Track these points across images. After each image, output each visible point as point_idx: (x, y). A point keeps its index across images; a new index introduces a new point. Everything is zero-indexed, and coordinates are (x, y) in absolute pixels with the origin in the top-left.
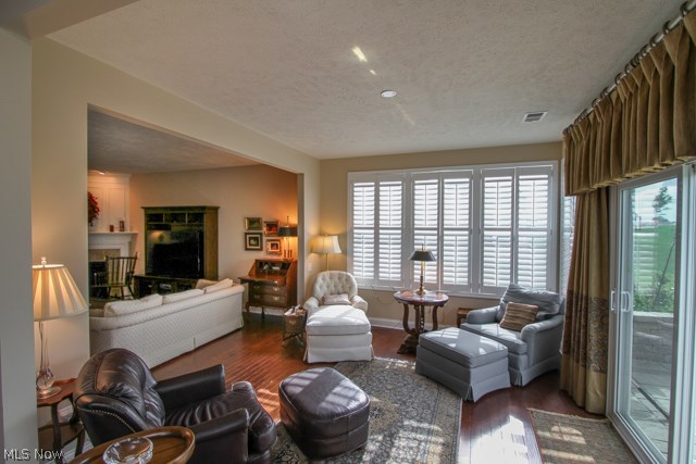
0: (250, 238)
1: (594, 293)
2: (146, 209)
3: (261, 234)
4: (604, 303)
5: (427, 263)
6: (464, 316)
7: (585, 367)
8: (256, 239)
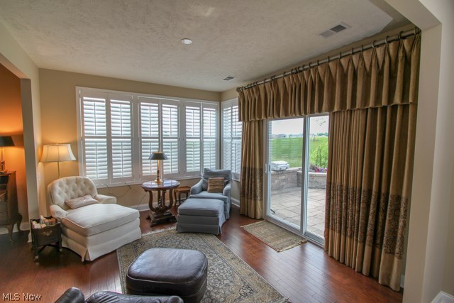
1: (258, 167)
4: (261, 170)
5: (164, 161)
6: (189, 191)
7: (255, 200)
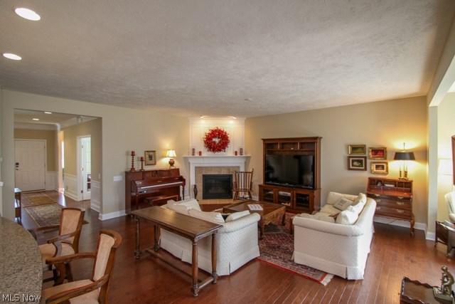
0: (353, 161)
2: (264, 140)
3: (365, 158)
8: (361, 161)
